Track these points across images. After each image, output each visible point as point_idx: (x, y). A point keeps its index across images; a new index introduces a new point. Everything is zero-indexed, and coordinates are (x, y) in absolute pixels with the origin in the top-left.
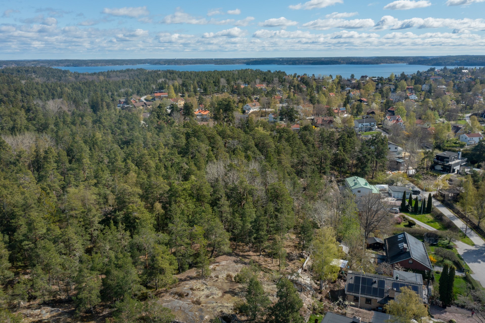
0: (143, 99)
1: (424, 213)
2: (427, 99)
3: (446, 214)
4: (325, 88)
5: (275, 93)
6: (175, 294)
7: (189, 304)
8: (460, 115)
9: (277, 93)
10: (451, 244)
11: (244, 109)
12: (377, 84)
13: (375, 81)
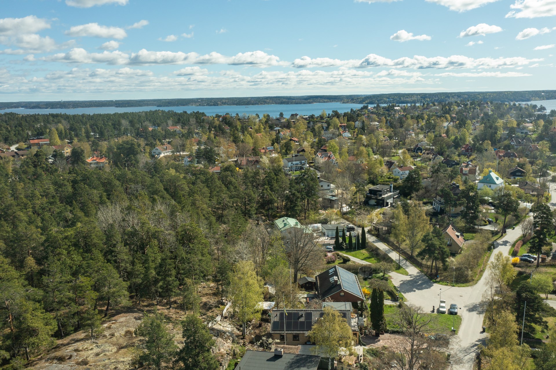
0: (13, 148)
1: (359, 249)
2: (360, 136)
3: (381, 248)
4: (251, 128)
5: (192, 135)
6: (53, 359)
7: (72, 366)
8: (394, 151)
9: (195, 136)
10: (386, 276)
11: (153, 153)
12: (309, 123)
13: (306, 119)
